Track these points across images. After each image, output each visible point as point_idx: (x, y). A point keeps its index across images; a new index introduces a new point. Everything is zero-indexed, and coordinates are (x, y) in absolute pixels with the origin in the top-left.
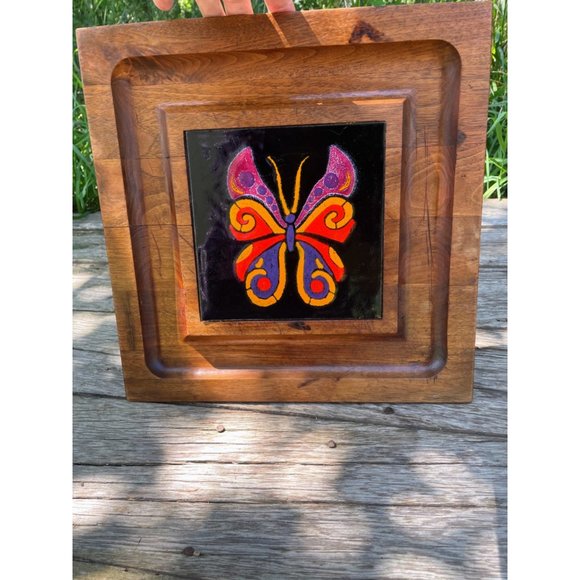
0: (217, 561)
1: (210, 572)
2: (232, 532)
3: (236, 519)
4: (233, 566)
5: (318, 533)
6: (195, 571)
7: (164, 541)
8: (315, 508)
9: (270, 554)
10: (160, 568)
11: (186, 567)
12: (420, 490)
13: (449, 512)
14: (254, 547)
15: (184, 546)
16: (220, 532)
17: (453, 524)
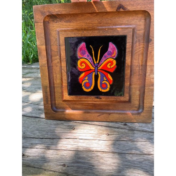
0: (72, 169)
1: (70, 172)
2: (77, 160)
3: (78, 156)
4: (78, 170)
5: (104, 161)
6: (66, 171)
7: (56, 162)
8: (103, 154)
9: (89, 167)
10: (55, 170)
11: (63, 170)
12: (135, 149)
13: (144, 156)
14: (84, 165)
15: (62, 164)
16: (74, 160)
17: (145, 160)
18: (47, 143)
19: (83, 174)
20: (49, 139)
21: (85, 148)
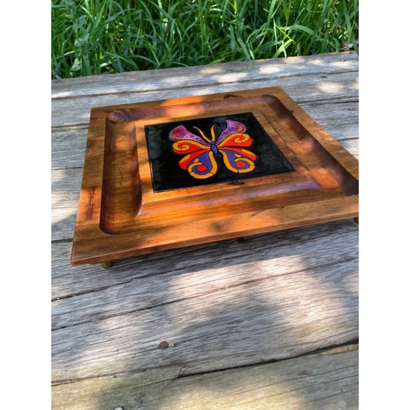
0: (190, 345)
1: (188, 354)
2: (193, 321)
3: (192, 310)
4: (205, 345)
5: (258, 303)
6: (175, 358)
7: (139, 343)
8: (248, 287)
9: (229, 328)
10: (145, 365)
11: (167, 358)
12: (315, 257)
13: (340, 266)
14: (215, 326)
15: (158, 342)
16: (183, 323)
17: (345, 273)
18: (88, 304)
19: (223, 349)
20: (91, 294)
21: (200, 286)
